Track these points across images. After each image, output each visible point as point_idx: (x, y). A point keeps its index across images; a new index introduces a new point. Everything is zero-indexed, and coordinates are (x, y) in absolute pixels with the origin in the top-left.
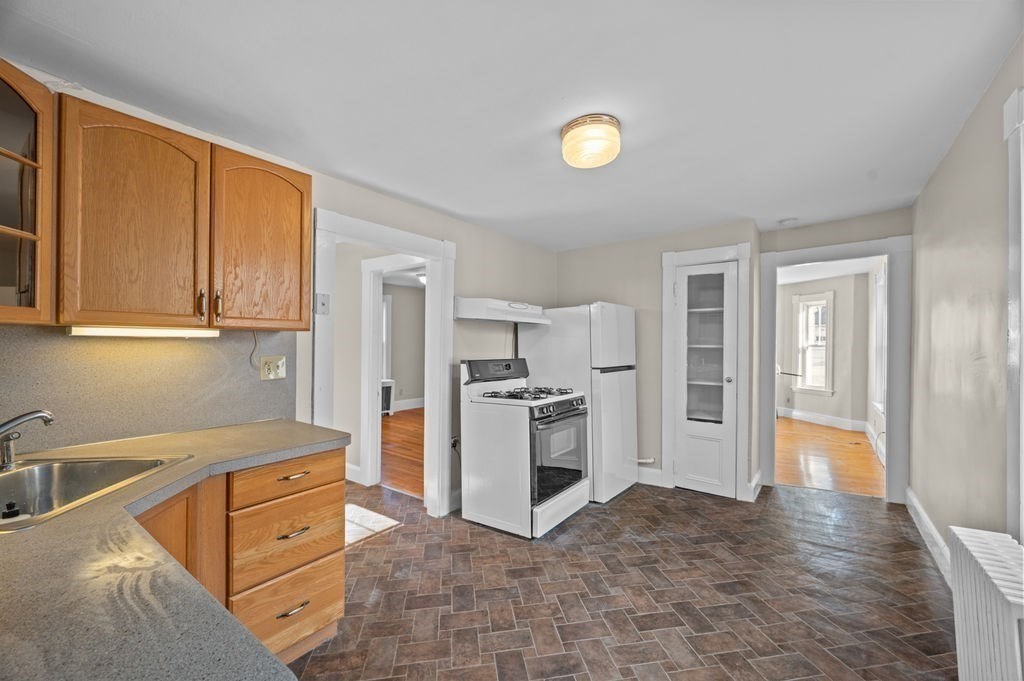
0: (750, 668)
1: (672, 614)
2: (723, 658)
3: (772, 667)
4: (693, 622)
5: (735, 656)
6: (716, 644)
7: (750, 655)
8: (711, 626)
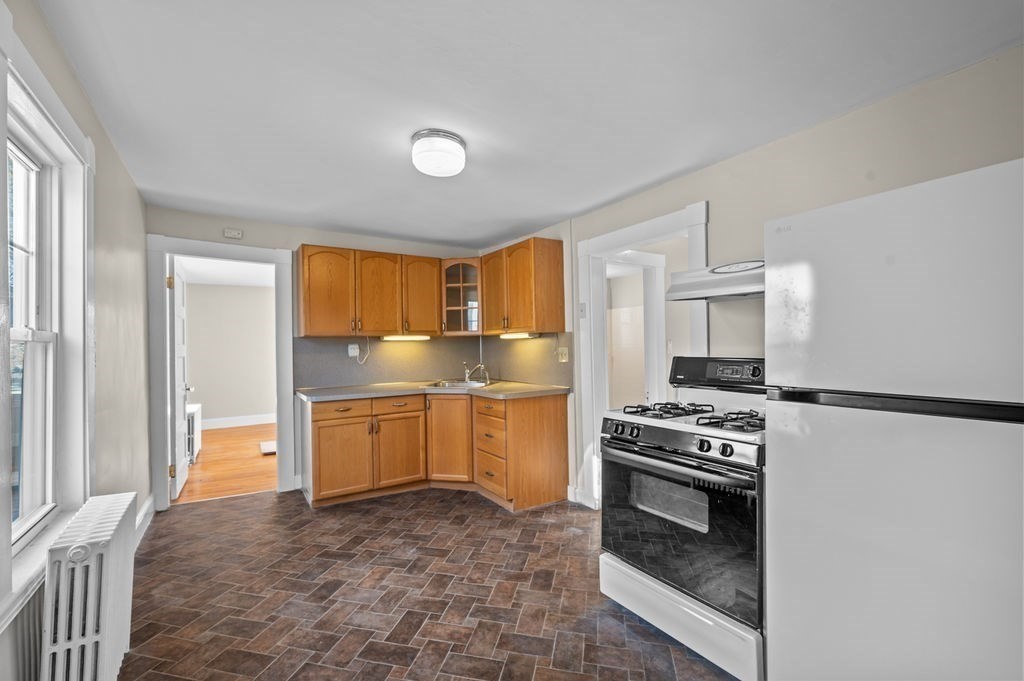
0: (310, 648)
1: (406, 641)
2: (332, 640)
3: (292, 661)
4: (382, 648)
5: (327, 647)
6: (348, 645)
7: (316, 658)
8: (365, 657)
